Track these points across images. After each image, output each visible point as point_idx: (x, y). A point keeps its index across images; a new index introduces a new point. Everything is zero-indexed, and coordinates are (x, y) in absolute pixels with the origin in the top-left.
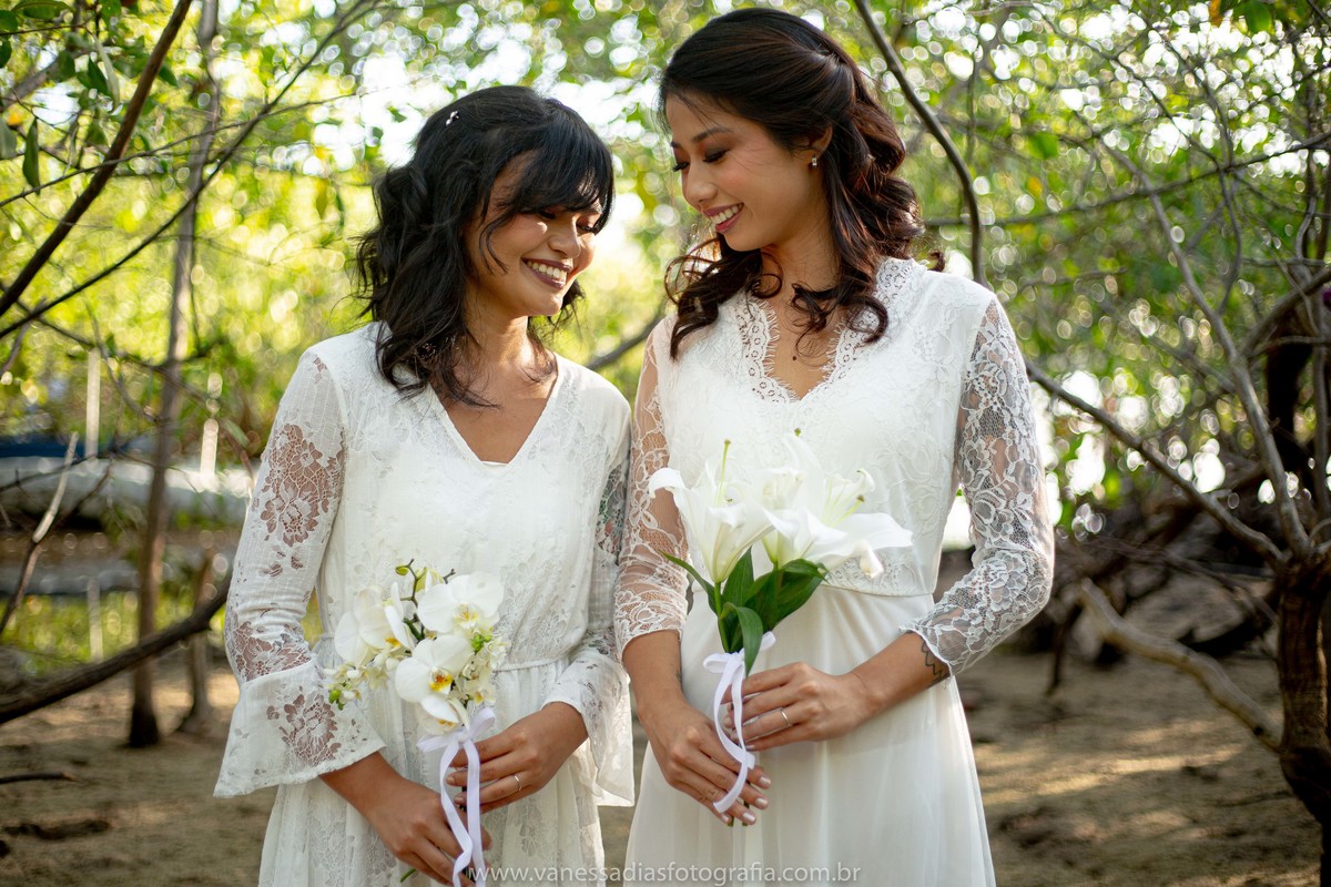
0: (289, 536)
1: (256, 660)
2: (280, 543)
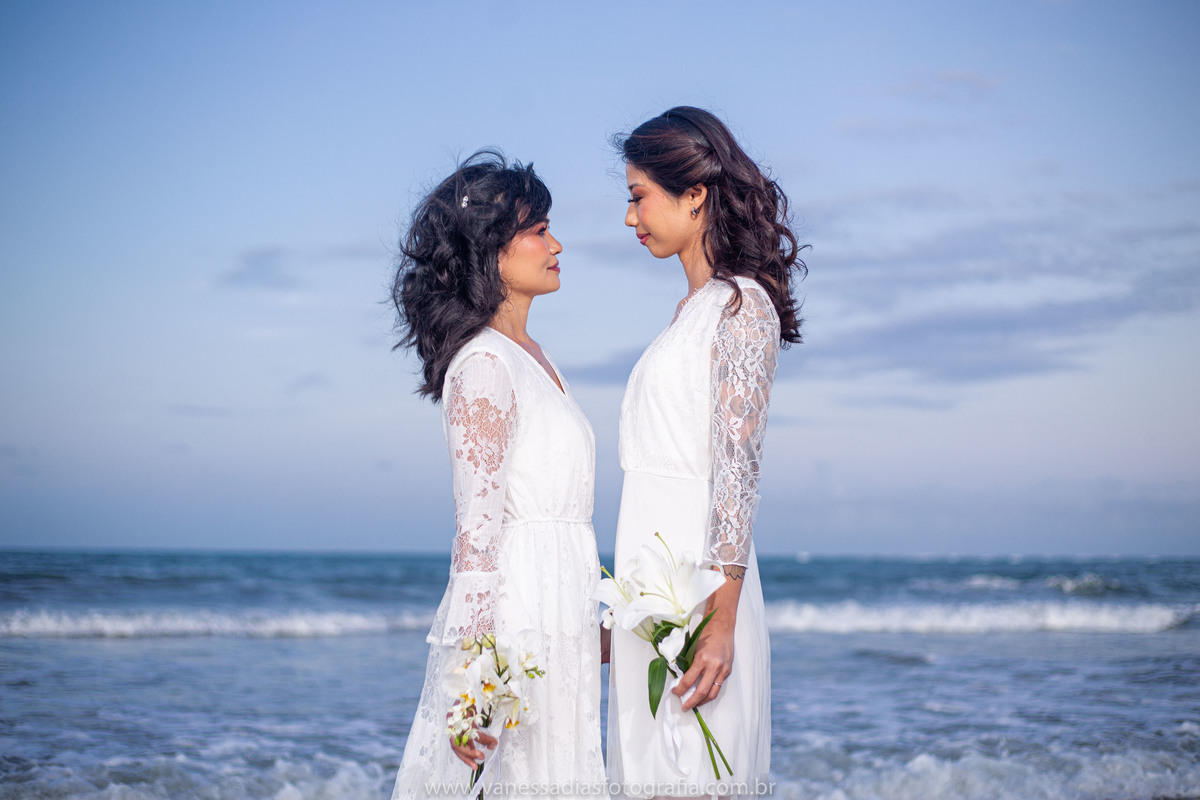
0: (488, 468)
1: (466, 559)
2: (484, 474)
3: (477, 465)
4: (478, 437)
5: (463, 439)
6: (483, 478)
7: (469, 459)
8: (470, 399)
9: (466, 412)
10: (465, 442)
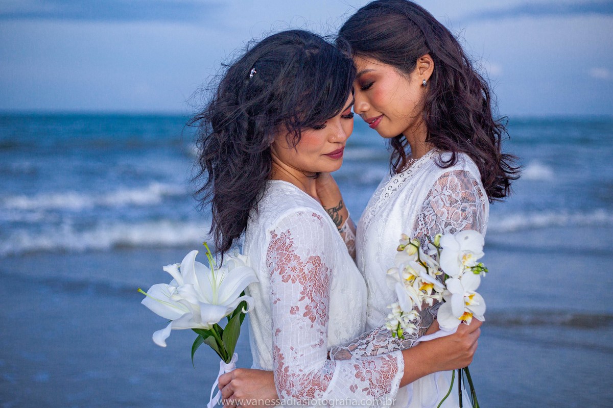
0: (322, 321)
3: (313, 320)
4: (314, 294)
5: (300, 296)
6: (318, 330)
7: (305, 315)
8: (304, 257)
9: (301, 270)
10: (302, 299)
